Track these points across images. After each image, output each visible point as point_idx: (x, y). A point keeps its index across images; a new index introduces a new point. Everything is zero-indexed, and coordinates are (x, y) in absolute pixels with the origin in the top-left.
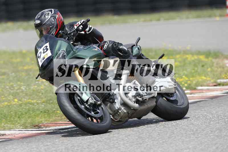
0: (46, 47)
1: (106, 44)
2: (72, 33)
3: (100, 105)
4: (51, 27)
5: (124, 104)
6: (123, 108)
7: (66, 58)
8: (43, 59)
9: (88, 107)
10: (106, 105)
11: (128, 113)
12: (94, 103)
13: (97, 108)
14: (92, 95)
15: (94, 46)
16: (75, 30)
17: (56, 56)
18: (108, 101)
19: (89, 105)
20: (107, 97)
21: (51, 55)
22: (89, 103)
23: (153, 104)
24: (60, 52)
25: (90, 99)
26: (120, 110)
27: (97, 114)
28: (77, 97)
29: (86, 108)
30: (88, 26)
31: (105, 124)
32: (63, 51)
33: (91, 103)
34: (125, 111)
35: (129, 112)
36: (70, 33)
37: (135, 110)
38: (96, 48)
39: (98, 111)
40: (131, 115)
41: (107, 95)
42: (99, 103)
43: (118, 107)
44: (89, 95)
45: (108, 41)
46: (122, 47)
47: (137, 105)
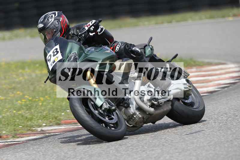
0: (57, 49)
1: (118, 46)
2: (83, 34)
3: (114, 110)
4: (55, 30)
5: (139, 109)
6: (138, 113)
7: (78, 61)
8: (53, 63)
9: (102, 112)
10: (120, 110)
11: (143, 118)
12: (108, 108)
13: (112, 114)
14: (106, 100)
15: (106, 47)
16: (86, 31)
17: (68, 60)
18: (122, 106)
19: (104, 111)
20: (121, 102)
21: (62, 58)
22: (103, 109)
23: (168, 107)
24: (71, 54)
25: (104, 104)
26: (135, 115)
27: (112, 120)
28: (90, 102)
29: (100, 114)
30: (100, 26)
31: (120, 130)
32: (75, 54)
33: (106, 109)
34: (140, 116)
35: (145, 117)
36: (81, 35)
37: (150, 114)
38: (108, 50)
39: (113, 116)
40: (146, 120)
41: (121, 100)
42: (113, 108)
43: (133, 112)
44: (103, 100)
45: (120, 43)
46: (135, 48)
47: (152, 110)
